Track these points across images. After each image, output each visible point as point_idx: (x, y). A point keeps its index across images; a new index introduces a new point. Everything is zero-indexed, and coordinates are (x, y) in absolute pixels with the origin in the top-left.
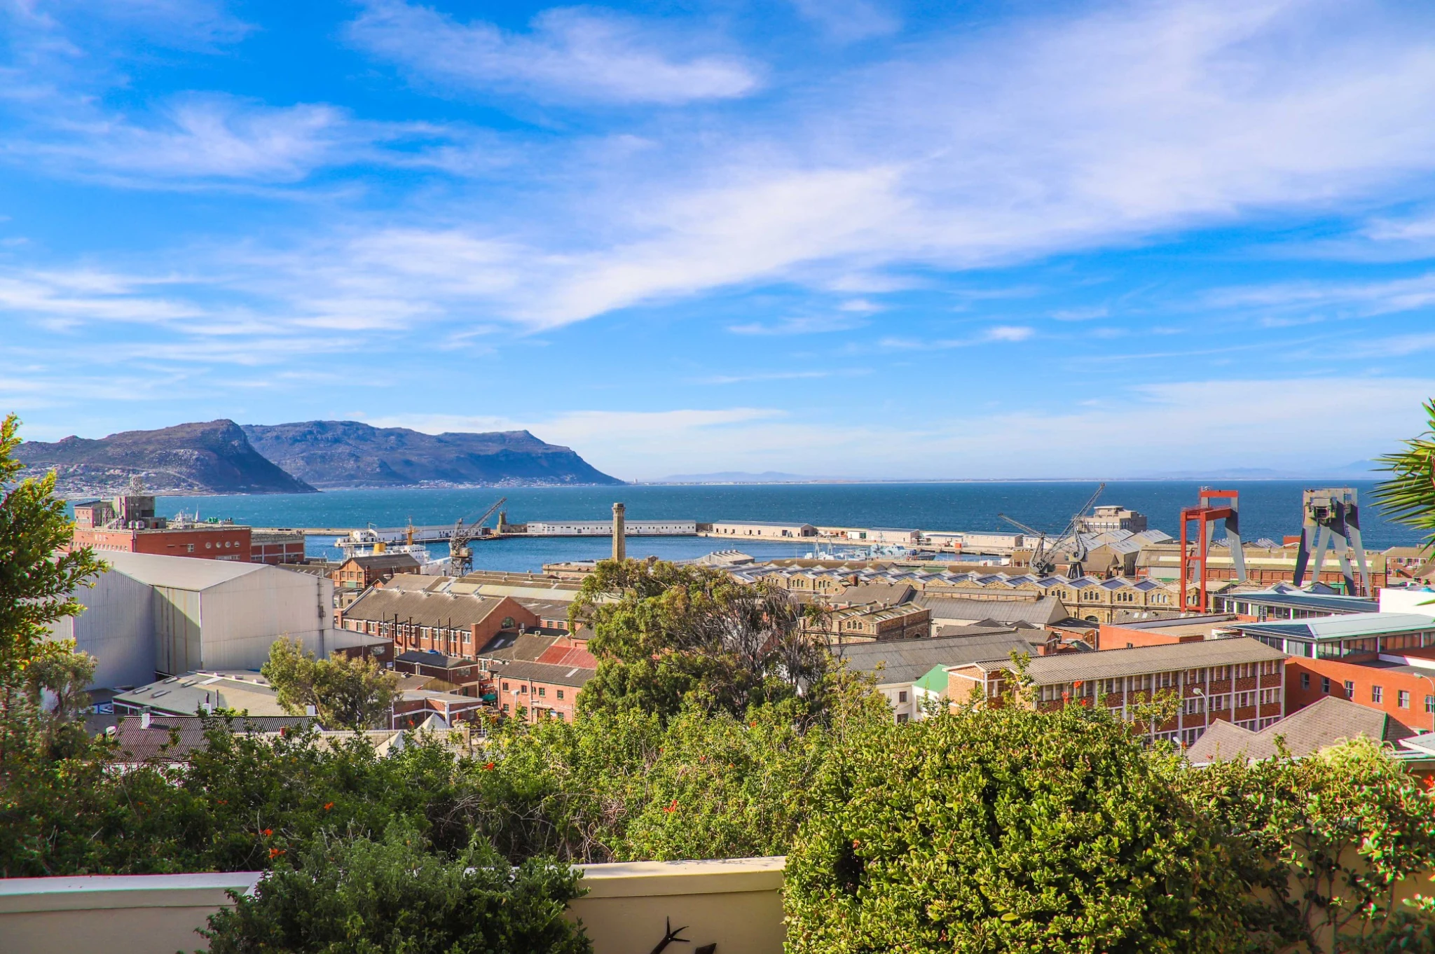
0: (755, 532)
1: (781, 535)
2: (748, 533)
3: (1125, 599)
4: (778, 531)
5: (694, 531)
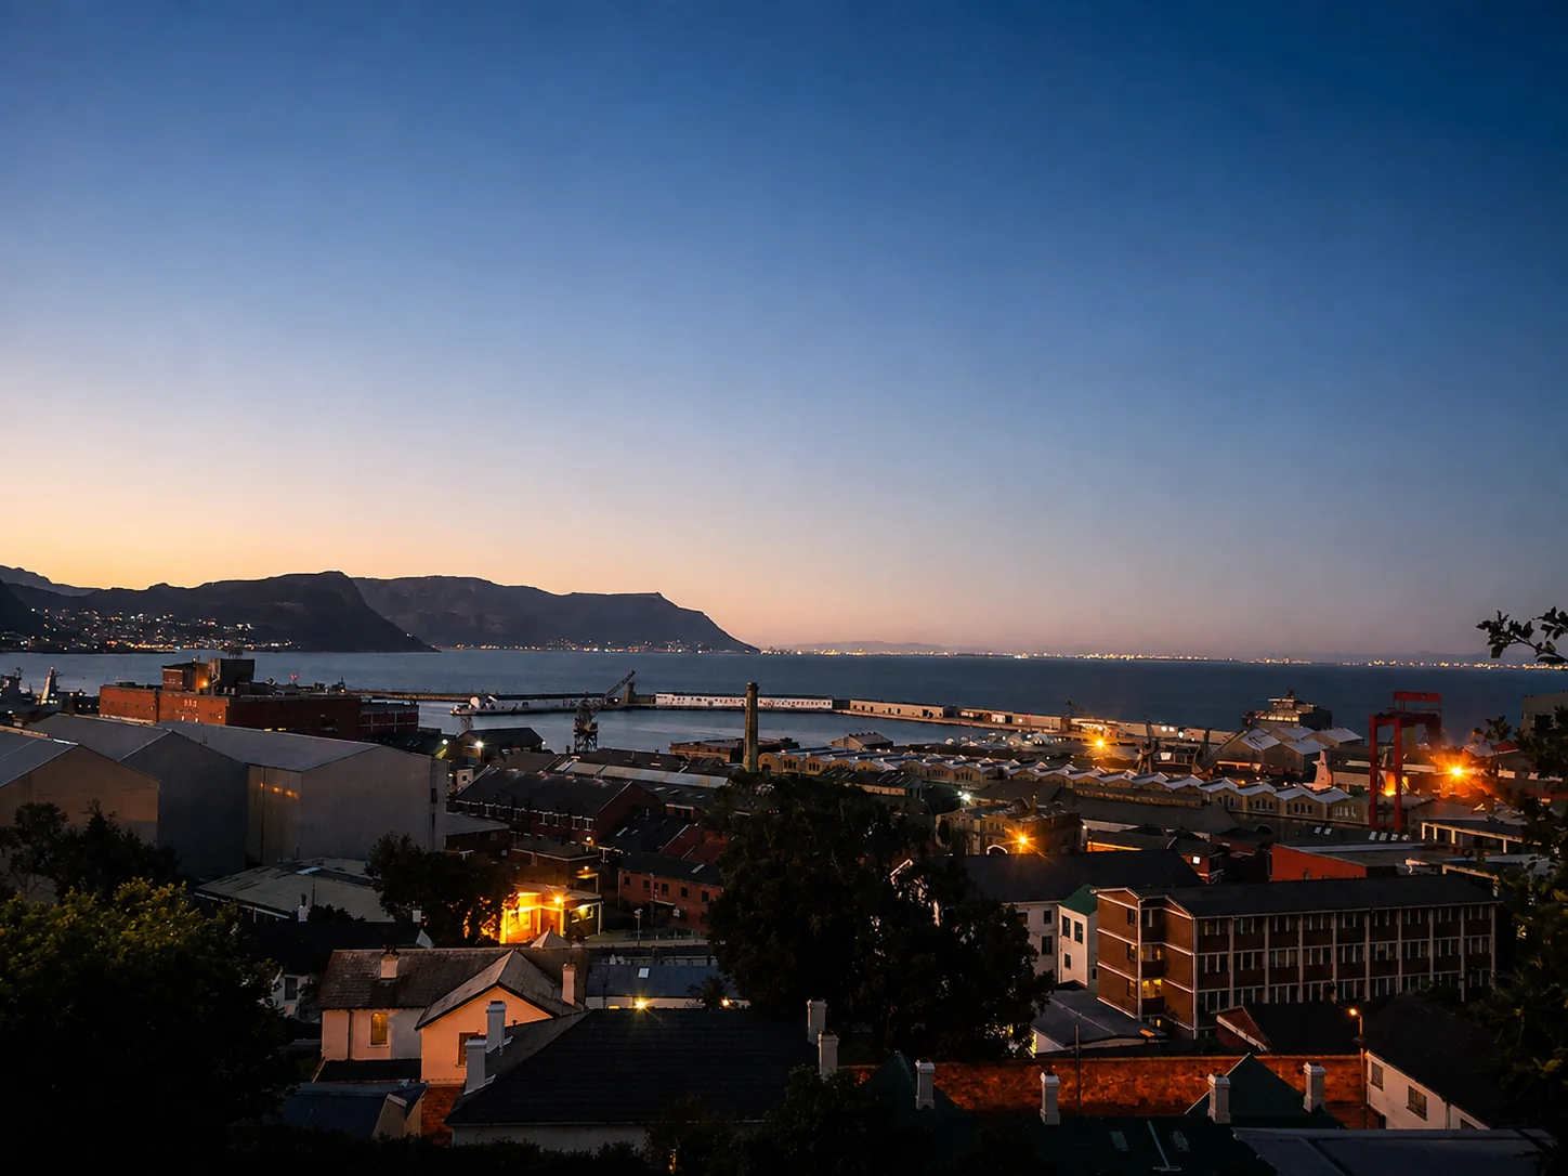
0: (894, 711)
1: (921, 715)
2: (887, 712)
3: (1303, 810)
4: (918, 710)
5: (830, 707)
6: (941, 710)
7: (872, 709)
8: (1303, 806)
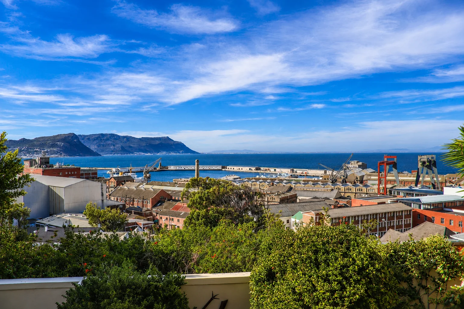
0: (241, 169)
1: (249, 170)
2: (238, 169)
3: (360, 191)
4: (248, 168)
5: (221, 168)
6: (255, 168)
7: (234, 169)
8: (360, 189)
